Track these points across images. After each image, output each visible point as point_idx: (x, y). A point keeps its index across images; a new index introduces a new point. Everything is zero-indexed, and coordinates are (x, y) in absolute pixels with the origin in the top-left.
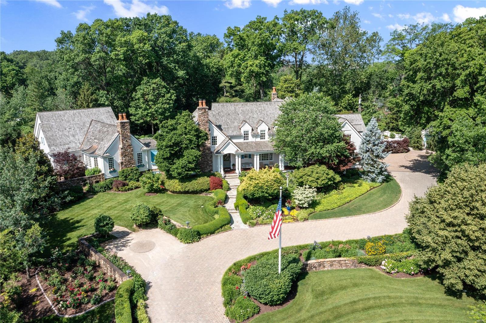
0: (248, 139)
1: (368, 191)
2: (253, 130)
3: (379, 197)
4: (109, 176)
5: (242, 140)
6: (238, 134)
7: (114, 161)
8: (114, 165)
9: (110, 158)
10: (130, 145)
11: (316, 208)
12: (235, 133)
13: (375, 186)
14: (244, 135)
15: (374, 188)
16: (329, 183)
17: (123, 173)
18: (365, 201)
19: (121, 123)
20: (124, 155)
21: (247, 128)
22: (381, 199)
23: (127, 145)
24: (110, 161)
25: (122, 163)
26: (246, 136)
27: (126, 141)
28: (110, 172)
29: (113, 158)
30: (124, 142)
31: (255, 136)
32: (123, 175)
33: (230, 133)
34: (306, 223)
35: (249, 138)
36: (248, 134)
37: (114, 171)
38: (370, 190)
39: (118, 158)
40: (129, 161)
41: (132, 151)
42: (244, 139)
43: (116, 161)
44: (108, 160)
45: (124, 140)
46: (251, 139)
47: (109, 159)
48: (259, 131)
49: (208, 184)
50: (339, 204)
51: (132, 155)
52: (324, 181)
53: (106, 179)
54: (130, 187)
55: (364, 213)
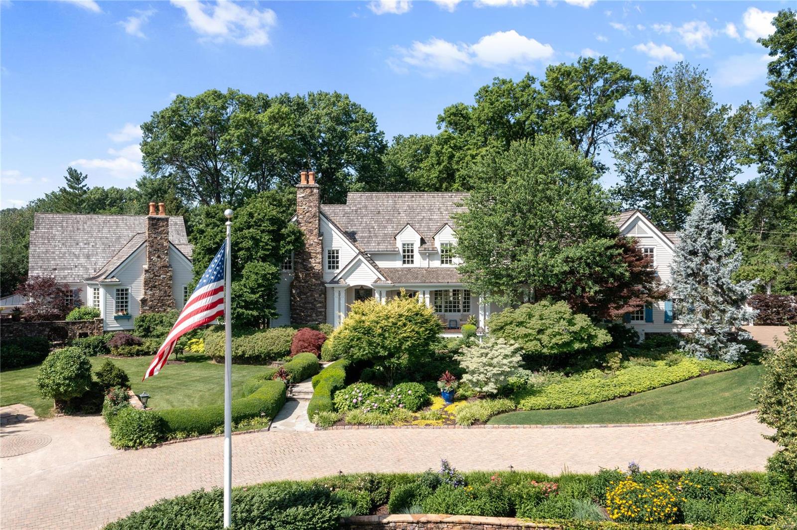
0: (412, 262)
1: (691, 378)
2: (423, 241)
3: (722, 390)
4: (113, 325)
5: (398, 264)
6: (390, 248)
7: (129, 296)
8: (129, 304)
9: (120, 288)
10: (166, 267)
11: (522, 402)
12: (382, 247)
13: (719, 368)
14: (404, 251)
15: (714, 372)
16: (577, 346)
17: (143, 321)
18: (675, 397)
19: (151, 219)
20: (149, 284)
21: (410, 236)
22: (727, 394)
23: (159, 265)
24: (122, 297)
25: (144, 301)
26: (408, 255)
27: (159, 257)
28: (117, 318)
29: (127, 290)
30: (154, 258)
31: (429, 254)
32: (141, 326)
33: (373, 247)
34: (476, 430)
35: (415, 259)
36: (412, 251)
37: (127, 317)
38: (698, 376)
39: (138, 291)
40: (160, 300)
41: (171, 278)
42: (404, 262)
43: (132, 297)
44: (115, 292)
45: (154, 255)
46: (419, 262)
47: (118, 290)
48: (438, 245)
49: (287, 341)
50: (592, 397)
51: (169, 287)
52: (558, 337)
53: (105, 332)
54: (144, 347)
55: (661, 419)
